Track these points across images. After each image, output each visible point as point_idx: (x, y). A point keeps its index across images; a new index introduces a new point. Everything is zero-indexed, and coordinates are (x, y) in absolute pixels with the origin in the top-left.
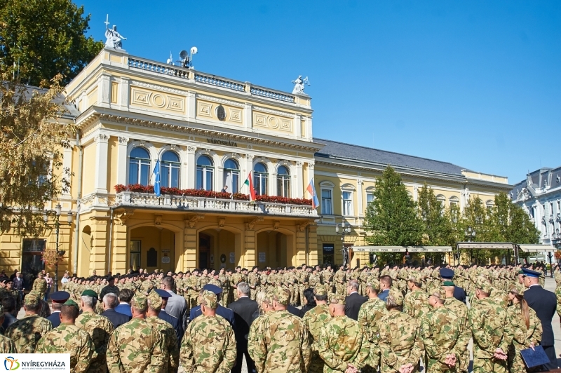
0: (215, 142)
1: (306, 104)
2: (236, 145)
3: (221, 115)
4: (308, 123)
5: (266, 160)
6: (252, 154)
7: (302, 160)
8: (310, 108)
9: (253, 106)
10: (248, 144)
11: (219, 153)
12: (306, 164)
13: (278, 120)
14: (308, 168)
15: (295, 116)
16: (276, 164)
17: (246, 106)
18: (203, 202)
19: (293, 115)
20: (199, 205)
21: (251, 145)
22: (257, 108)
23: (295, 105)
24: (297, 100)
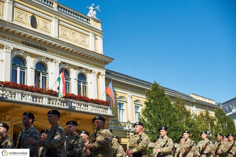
0: (29, 45)
1: (98, 26)
2: (46, 50)
3: (34, 23)
4: (100, 41)
5: (70, 67)
6: (59, 60)
7: (96, 70)
8: (101, 30)
9: (59, 20)
10: (56, 51)
11: (33, 55)
12: (99, 74)
13: (78, 36)
14: (100, 77)
15: (91, 34)
16: (77, 71)
17: (54, 20)
18: (20, 95)
19: (89, 33)
20: (16, 97)
21: (58, 52)
22: (62, 23)
23: (91, 25)
24: (91, 21)
